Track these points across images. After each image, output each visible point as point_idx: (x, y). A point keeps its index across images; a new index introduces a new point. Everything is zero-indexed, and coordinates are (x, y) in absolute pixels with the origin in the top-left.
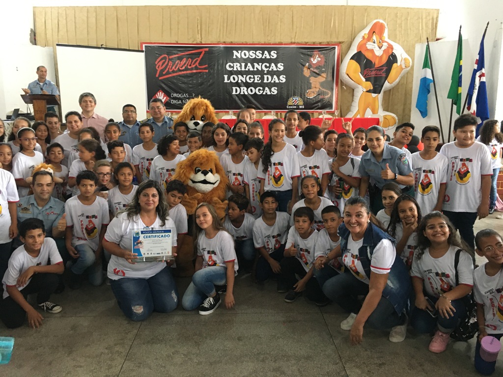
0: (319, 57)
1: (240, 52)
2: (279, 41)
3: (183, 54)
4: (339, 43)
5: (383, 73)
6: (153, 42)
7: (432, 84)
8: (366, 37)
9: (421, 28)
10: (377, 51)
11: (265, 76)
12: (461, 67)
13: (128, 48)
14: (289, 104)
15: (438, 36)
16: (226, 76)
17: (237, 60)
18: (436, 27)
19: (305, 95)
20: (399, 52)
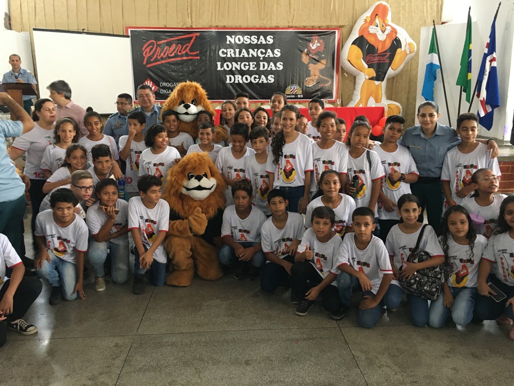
0: (319, 42)
1: (233, 36)
2: (276, 25)
3: (173, 39)
4: (340, 27)
5: (387, 59)
6: (139, 26)
7: (438, 71)
8: (368, 20)
9: (425, 11)
10: (380, 36)
11: (261, 64)
12: (470, 51)
13: (112, 33)
14: (286, 93)
15: (443, 20)
16: (219, 64)
17: (231, 46)
18: (441, 9)
19: (303, 84)
20: (404, 36)
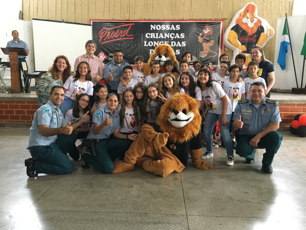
0: (209, 29)
2: (182, 18)
3: (118, 27)
4: (223, 20)
6: (98, 19)
7: (289, 46)
8: (242, 14)
11: (172, 42)
13: (81, 23)
16: (145, 42)
18: (292, 8)
19: (199, 55)
